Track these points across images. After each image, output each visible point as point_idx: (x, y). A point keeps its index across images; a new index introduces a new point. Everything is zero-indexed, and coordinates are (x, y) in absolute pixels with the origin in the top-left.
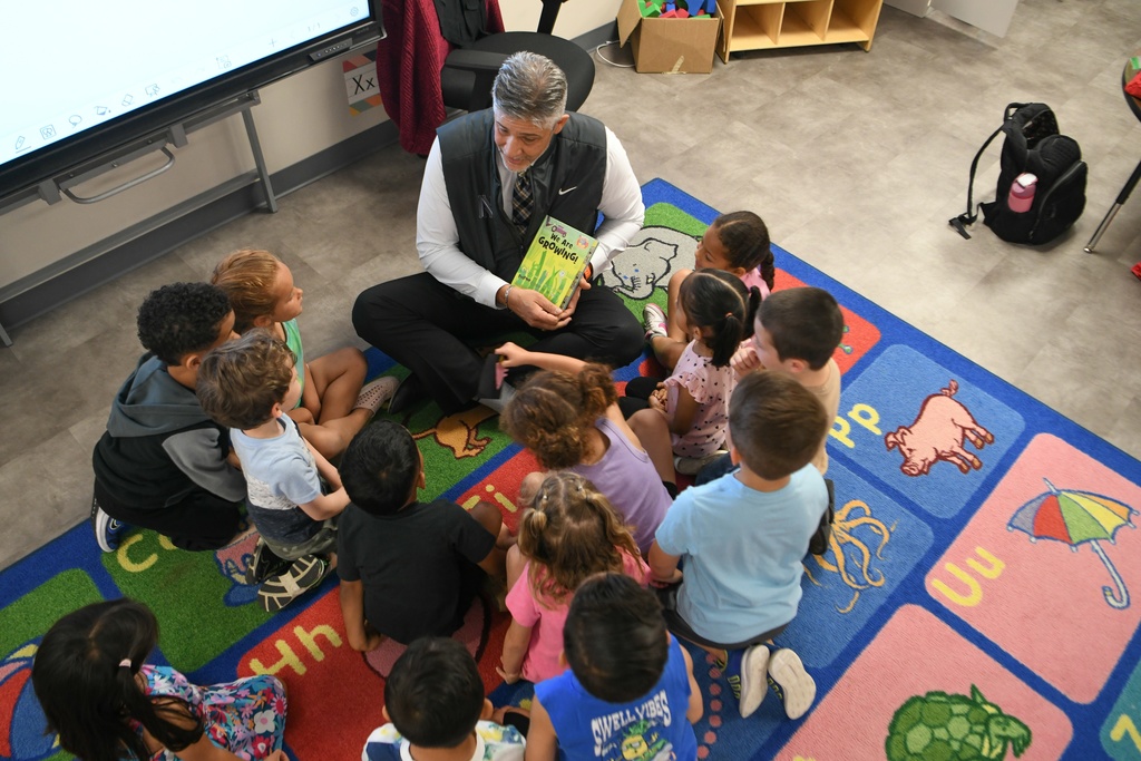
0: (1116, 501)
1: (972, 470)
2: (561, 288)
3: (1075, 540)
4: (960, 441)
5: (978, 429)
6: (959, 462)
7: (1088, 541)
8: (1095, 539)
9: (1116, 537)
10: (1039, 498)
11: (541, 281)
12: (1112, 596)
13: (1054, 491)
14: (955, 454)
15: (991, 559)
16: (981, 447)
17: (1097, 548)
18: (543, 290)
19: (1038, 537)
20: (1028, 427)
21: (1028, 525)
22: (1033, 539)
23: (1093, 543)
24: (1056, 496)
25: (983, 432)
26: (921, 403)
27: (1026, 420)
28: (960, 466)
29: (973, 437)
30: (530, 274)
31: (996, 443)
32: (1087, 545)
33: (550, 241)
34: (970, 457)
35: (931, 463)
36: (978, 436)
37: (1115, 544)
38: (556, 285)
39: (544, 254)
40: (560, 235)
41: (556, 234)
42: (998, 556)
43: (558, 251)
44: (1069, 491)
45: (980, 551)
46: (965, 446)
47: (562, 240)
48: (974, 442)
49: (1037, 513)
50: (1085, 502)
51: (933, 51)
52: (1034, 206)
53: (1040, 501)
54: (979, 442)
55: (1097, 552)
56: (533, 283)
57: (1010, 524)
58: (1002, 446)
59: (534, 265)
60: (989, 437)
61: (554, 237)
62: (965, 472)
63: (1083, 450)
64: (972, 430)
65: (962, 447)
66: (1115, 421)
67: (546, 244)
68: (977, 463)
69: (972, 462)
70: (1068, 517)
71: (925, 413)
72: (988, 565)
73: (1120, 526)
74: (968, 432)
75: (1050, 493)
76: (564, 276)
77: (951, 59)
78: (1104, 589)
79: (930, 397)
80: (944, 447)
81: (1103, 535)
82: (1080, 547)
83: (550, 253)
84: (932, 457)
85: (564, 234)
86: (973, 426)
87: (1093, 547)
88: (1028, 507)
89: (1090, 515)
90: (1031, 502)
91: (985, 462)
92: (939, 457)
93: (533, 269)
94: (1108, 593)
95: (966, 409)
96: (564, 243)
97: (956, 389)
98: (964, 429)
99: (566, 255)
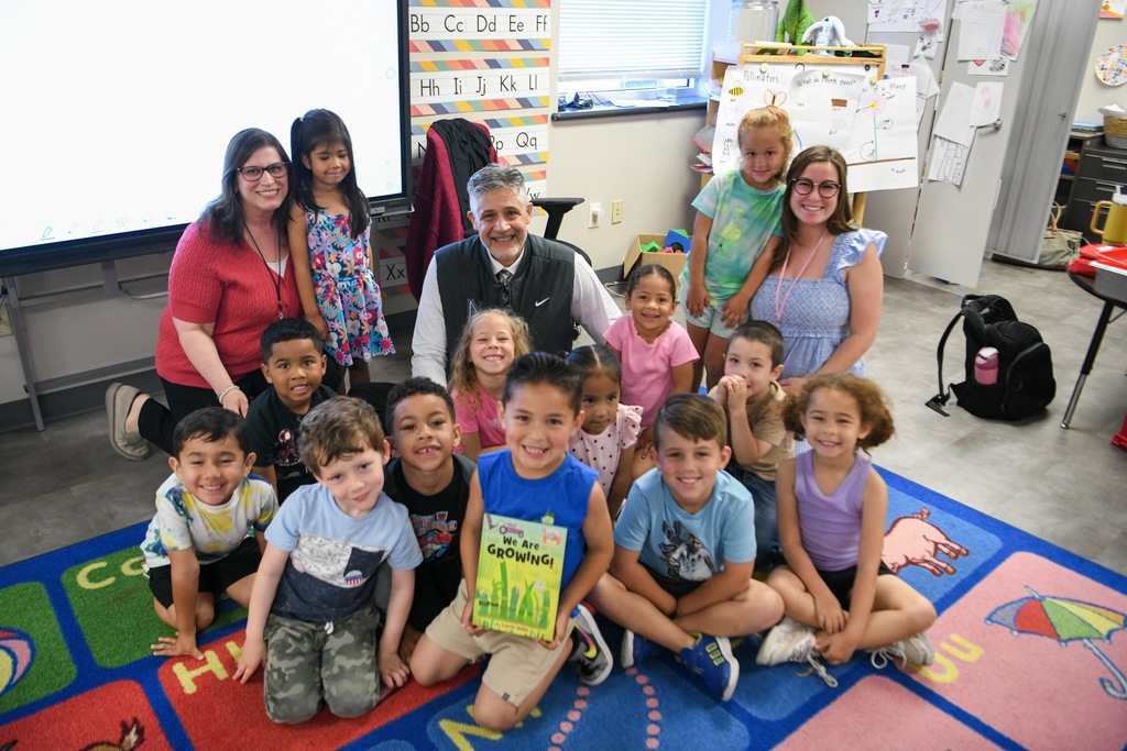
0: (1108, 609)
1: (945, 574)
2: (547, 603)
3: (1064, 637)
4: (932, 552)
5: (951, 544)
6: (931, 567)
7: (1080, 639)
8: (1088, 639)
9: (1112, 638)
10: (1020, 600)
11: (514, 601)
12: (1112, 686)
13: (1037, 596)
14: (927, 561)
15: (968, 645)
16: (956, 558)
17: (1089, 644)
18: (521, 613)
19: (1021, 631)
20: (1005, 547)
21: (1010, 620)
22: (1015, 633)
23: (1085, 641)
24: (1040, 601)
25: (957, 547)
26: (891, 522)
27: (1003, 541)
28: (932, 571)
29: (946, 550)
30: (495, 596)
31: (971, 556)
32: (1078, 643)
33: (505, 547)
34: (944, 565)
35: (900, 567)
36: (952, 549)
37: (1111, 643)
38: (537, 601)
39: (503, 567)
40: (514, 537)
41: (508, 535)
42: (977, 643)
43: (521, 558)
44: (1054, 598)
45: (955, 637)
46: (938, 556)
47: (520, 542)
48: (948, 554)
49: (1018, 612)
50: (1074, 608)
51: (909, 298)
52: (1000, 376)
53: (1021, 604)
54: (953, 554)
55: (1090, 649)
56: (504, 608)
57: (989, 618)
58: (978, 559)
59: (495, 585)
60: (964, 551)
61: (507, 541)
62: (938, 575)
63: (1068, 567)
64: (944, 545)
65: (934, 556)
66: (1103, 548)
67: (500, 553)
68: (950, 569)
69: (945, 569)
70: (1054, 618)
71: (895, 530)
72: (966, 651)
73: (1117, 630)
74: (940, 546)
75: (1034, 598)
76: (544, 588)
77: (927, 303)
78: (1102, 681)
79: (901, 519)
80: (916, 555)
81: (1096, 635)
82: (1070, 644)
83: (511, 563)
84: (902, 561)
85: (520, 533)
86: (947, 542)
87: (1085, 645)
88: (1008, 608)
89: (1080, 618)
90: (1012, 603)
91: (959, 569)
92: (909, 562)
93: (495, 590)
94: (1107, 685)
95: (938, 529)
96: (525, 544)
97: (928, 514)
98: (936, 544)
99: (535, 560)
